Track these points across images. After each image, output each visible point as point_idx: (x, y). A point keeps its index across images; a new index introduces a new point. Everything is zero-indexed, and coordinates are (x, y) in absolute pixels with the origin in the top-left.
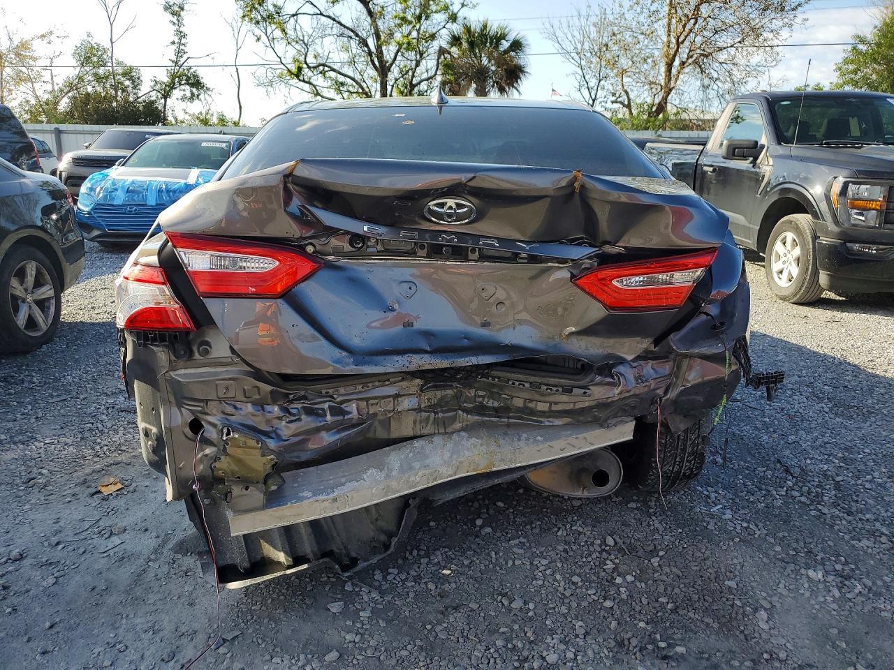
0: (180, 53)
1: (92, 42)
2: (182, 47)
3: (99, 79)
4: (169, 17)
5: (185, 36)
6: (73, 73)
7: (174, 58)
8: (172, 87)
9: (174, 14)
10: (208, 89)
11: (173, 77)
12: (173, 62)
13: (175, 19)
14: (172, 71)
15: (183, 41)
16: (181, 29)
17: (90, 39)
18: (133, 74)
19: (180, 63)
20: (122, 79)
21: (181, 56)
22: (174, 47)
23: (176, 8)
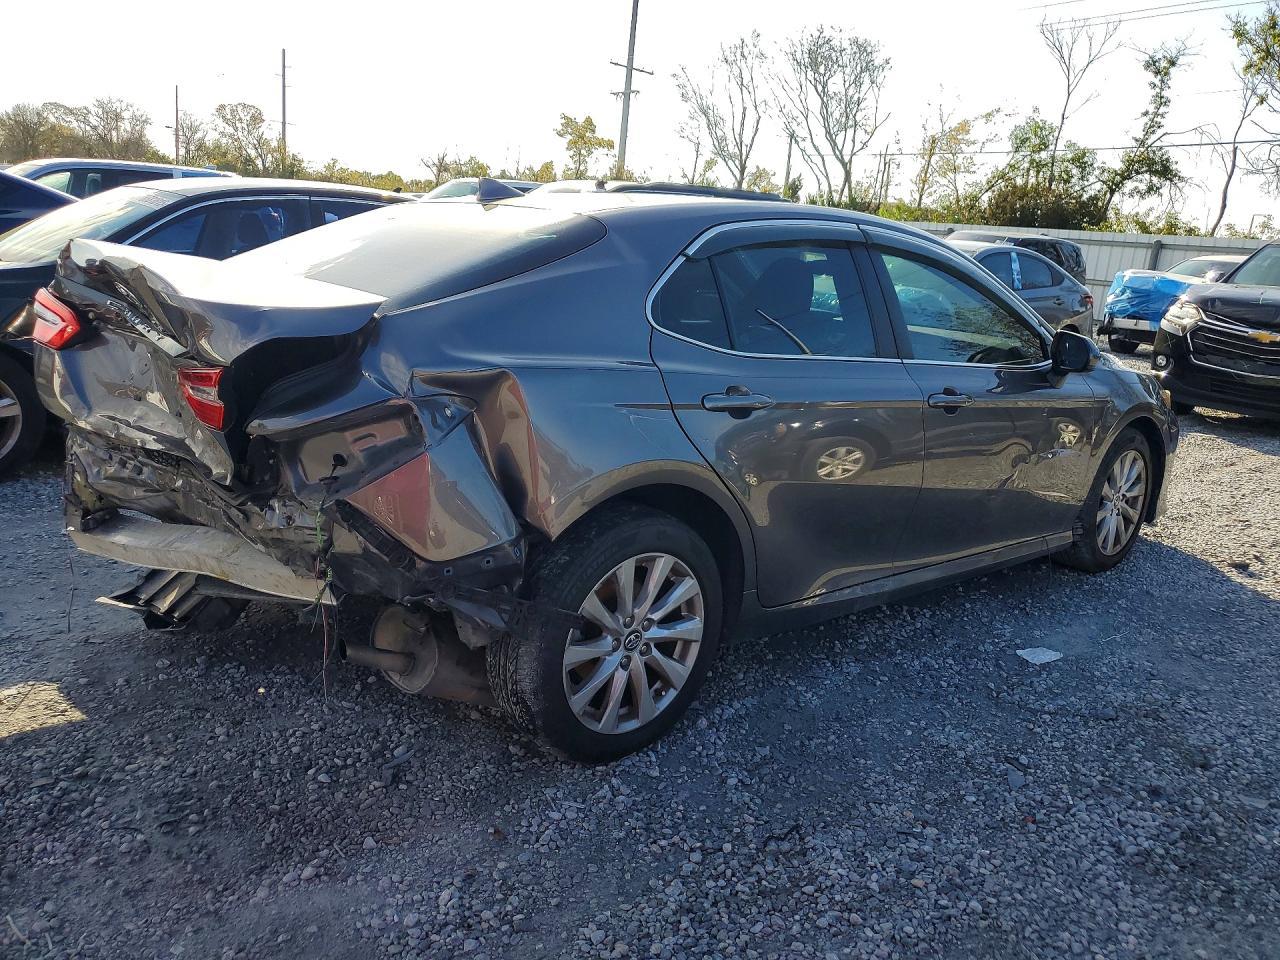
0: (1152, 127)
1: (1038, 120)
2: (1158, 119)
3: (1038, 166)
4: (1150, 76)
5: (1166, 103)
6: (1002, 161)
7: (1140, 135)
8: (1126, 176)
9: (1157, 73)
10: (1181, 179)
11: (1130, 162)
12: (1137, 140)
13: (1157, 81)
14: (1132, 155)
15: (1162, 109)
16: (1163, 93)
17: (1035, 116)
18: (1086, 159)
19: (1149, 142)
20: (1070, 166)
21: (1153, 132)
22: (1146, 119)
23: (1164, 64)
